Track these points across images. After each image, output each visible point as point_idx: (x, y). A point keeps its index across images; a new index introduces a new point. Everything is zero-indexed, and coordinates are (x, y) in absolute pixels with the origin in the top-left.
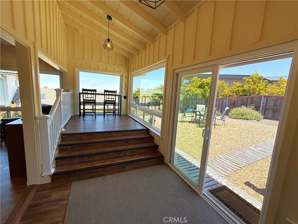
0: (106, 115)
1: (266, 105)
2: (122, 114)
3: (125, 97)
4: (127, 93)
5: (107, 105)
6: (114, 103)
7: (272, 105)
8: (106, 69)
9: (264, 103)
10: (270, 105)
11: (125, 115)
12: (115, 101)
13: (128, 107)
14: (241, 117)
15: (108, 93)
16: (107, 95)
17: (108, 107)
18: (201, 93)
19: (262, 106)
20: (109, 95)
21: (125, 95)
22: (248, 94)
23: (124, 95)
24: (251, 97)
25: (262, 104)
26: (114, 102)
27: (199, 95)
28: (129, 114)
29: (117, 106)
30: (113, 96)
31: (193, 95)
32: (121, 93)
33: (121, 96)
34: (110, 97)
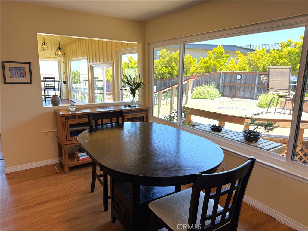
0: (47, 100)
1: (224, 82)
2: (64, 99)
3: (65, 82)
4: (66, 78)
5: (47, 91)
6: (54, 89)
7: (229, 82)
8: (42, 56)
9: (223, 80)
10: (227, 82)
11: (67, 100)
12: (55, 86)
13: (68, 92)
14: (199, 97)
15: (47, 80)
16: (46, 81)
17: (48, 93)
18: (167, 71)
19: (221, 83)
20: (48, 81)
21: (65, 80)
22: (211, 70)
23: (63, 79)
24: (212, 74)
25: (221, 81)
26: (53, 87)
27: (165, 73)
28: (71, 99)
29: (57, 91)
30: (52, 82)
31: (159, 74)
32: (60, 79)
33: (60, 81)
34: (50, 83)
